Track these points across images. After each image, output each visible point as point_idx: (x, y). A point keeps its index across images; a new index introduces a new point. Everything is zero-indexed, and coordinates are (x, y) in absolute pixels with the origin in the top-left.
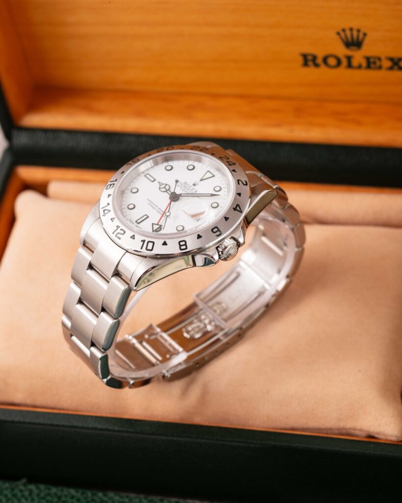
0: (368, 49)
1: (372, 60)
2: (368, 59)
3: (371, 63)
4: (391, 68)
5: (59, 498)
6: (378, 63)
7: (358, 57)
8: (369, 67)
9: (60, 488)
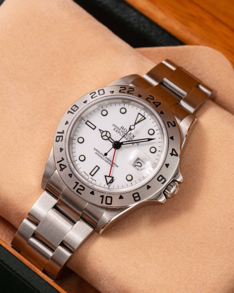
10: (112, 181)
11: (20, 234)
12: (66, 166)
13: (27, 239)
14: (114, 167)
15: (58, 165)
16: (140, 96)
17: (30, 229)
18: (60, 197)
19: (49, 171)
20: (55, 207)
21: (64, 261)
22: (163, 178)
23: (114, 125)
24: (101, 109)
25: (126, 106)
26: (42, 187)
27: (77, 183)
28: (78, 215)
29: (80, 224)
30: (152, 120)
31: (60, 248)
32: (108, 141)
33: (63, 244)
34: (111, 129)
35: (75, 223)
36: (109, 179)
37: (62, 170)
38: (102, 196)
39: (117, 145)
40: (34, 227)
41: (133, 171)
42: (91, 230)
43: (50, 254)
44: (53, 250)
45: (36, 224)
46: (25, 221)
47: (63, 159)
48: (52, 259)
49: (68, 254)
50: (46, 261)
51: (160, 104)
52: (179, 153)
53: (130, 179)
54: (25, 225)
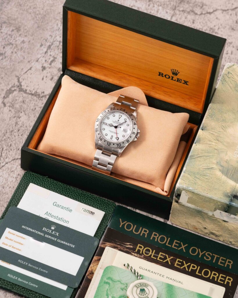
0: (178, 76)
1: (179, 80)
2: (178, 79)
3: (178, 80)
4: (184, 83)
5: (56, 184)
6: (181, 81)
7: (175, 78)
8: (177, 81)
9: (57, 182)
10: (118, 139)
11: (93, 166)
12: (102, 139)
13: (96, 167)
14: (118, 134)
15: (99, 139)
16: (118, 109)
17: (97, 163)
18: (103, 150)
19: (96, 142)
20: (102, 153)
21: (111, 169)
22: (134, 133)
23: (112, 121)
24: (107, 117)
25: (114, 114)
26: (96, 148)
27: (108, 143)
28: (111, 153)
29: (112, 156)
30: (124, 116)
31: (108, 165)
32: (113, 127)
33: (109, 164)
34: (112, 123)
35: (110, 156)
36: (117, 138)
37: (101, 140)
38: (117, 144)
39: (116, 127)
40: (98, 162)
41: (124, 133)
42: (116, 157)
43: (106, 168)
44: (106, 167)
45: (98, 160)
46: (94, 161)
47: (100, 137)
48: (107, 170)
49: (112, 166)
50: (105, 171)
51: (125, 110)
52: (136, 123)
53: (124, 136)
54: (94, 162)
